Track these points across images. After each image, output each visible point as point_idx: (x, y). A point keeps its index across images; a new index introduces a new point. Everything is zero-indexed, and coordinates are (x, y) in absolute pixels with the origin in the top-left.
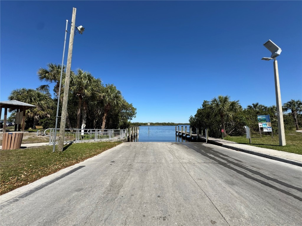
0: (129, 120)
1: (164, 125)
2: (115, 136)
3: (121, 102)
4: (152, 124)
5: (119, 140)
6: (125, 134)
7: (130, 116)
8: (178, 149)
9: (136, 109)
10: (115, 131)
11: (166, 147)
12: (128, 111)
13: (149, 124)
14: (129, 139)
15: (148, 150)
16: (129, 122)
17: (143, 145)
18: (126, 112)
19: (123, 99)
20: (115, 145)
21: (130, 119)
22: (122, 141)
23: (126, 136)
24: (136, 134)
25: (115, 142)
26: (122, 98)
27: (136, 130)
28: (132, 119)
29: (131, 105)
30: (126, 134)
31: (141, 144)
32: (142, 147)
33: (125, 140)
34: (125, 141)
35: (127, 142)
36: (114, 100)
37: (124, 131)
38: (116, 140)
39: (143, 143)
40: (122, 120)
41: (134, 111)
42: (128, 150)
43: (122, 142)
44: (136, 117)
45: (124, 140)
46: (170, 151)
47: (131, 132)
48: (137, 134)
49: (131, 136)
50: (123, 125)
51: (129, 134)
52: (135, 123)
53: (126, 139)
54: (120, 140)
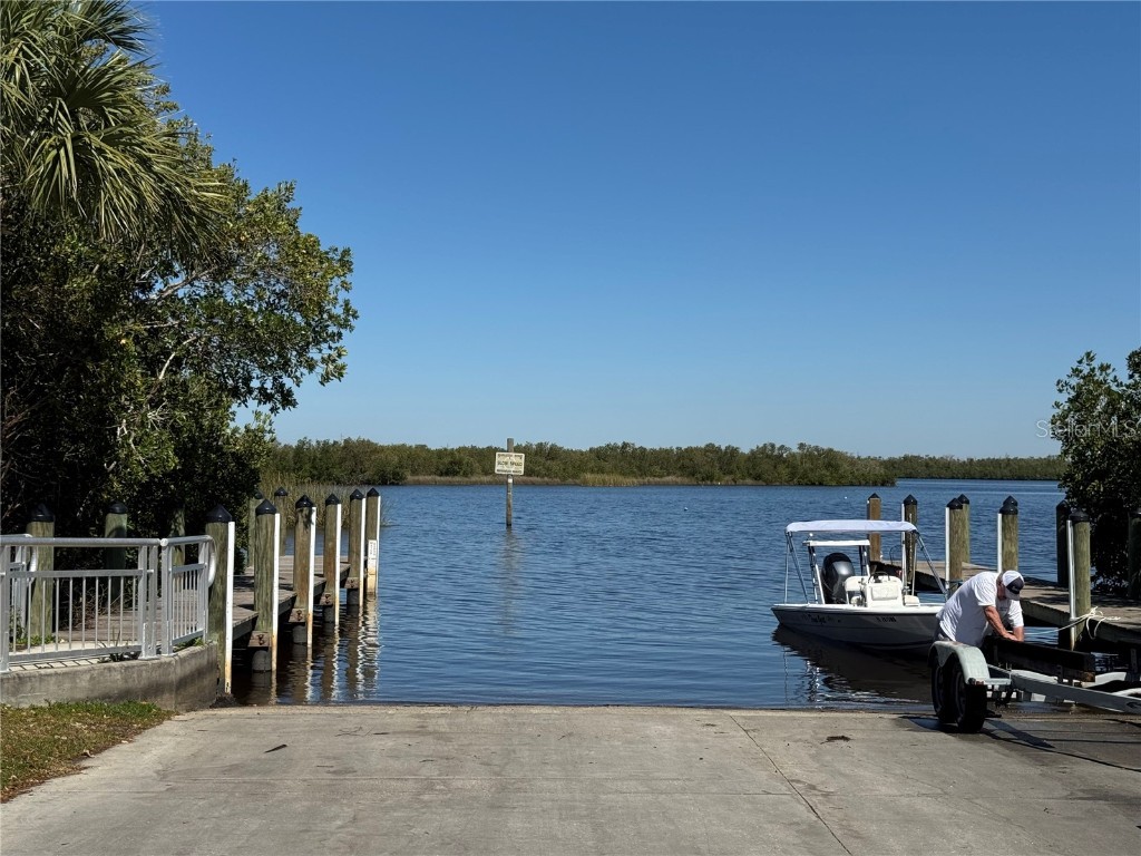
0: (243, 416)
1: (708, 478)
2: (64, 619)
3: (144, 161)
4: (548, 465)
5: (116, 676)
6: (200, 595)
7: (257, 349)
8: (919, 803)
9: (346, 264)
10: (63, 559)
11: (763, 775)
12: (241, 285)
13: (510, 465)
14: (259, 662)
15: (515, 823)
16: (254, 436)
17: (448, 749)
18: (213, 307)
19: (161, 121)
20: (75, 756)
21: (265, 397)
22: (155, 689)
23: (218, 622)
24: (337, 595)
25: (59, 709)
26: (150, 98)
27: (351, 550)
28: (287, 399)
29: (275, 214)
30: (215, 594)
31: (421, 731)
32: (429, 771)
33: (200, 673)
34: (195, 689)
35: (222, 702)
36: (48, 128)
37: (191, 555)
38: (84, 682)
39: (438, 716)
40: (154, 405)
41: (322, 291)
42: (254, 824)
43: (166, 702)
44: (339, 372)
45: (183, 683)
46: (812, 831)
47: (279, 563)
48: (353, 591)
49: (283, 617)
50: (173, 475)
51: (249, 597)
52: (326, 449)
53: (215, 666)
54: (138, 681)
